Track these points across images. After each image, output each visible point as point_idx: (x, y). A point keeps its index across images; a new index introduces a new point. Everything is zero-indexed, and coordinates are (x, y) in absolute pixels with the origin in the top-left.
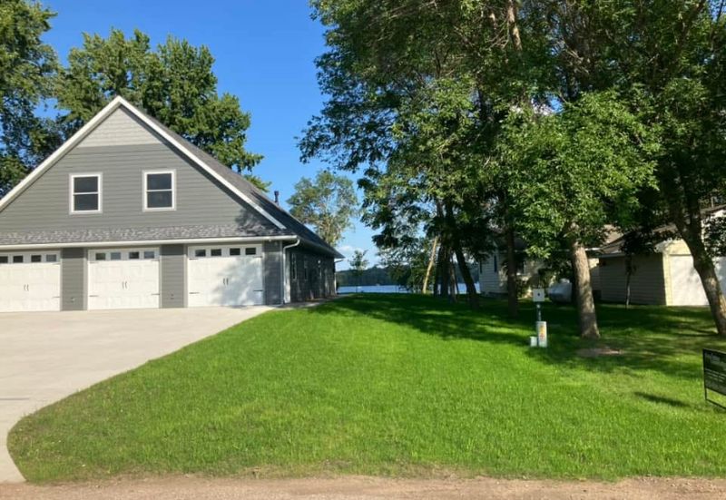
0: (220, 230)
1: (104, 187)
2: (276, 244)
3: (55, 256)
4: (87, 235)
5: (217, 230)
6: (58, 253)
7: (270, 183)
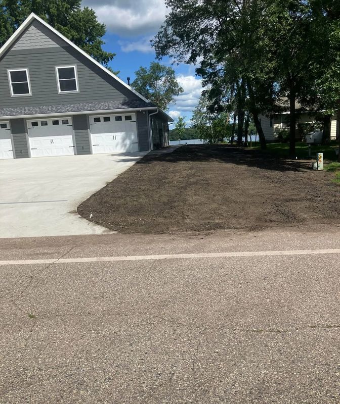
0: (109, 105)
1: (30, 78)
2: (144, 113)
3: (6, 124)
4: (25, 110)
5: (107, 104)
6: (7, 123)
7: (119, 72)
